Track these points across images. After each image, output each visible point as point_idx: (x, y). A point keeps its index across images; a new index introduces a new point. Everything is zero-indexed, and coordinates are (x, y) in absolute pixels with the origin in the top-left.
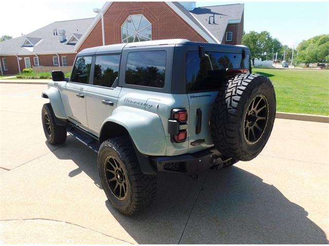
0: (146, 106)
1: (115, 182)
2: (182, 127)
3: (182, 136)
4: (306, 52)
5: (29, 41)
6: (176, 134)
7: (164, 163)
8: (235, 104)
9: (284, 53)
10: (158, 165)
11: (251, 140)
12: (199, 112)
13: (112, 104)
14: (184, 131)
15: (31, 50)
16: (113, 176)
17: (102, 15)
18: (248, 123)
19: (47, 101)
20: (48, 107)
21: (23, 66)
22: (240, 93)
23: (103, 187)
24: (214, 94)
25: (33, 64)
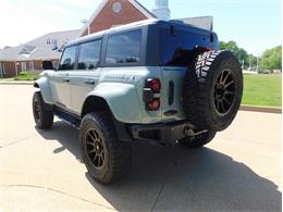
0: (123, 80)
1: (94, 153)
2: (156, 95)
3: (155, 104)
4: (270, 59)
5: (26, 49)
6: (150, 102)
7: (139, 130)
8: (204, 74)
9: (250, 61)
10: (134, 132)
11: (221, 111)
12: (171, 84)
13: (93, 83)
14: (158, 99)
15: (27, 56)
16: (93, 147)
17: (88, 25)
18: (217, 96)
19: (38, 90)
20: (38, 94)
21: (20, 70)
22: (209, 64)
23: (84, 160)
24: (185, 69)
25: (28, 68)
